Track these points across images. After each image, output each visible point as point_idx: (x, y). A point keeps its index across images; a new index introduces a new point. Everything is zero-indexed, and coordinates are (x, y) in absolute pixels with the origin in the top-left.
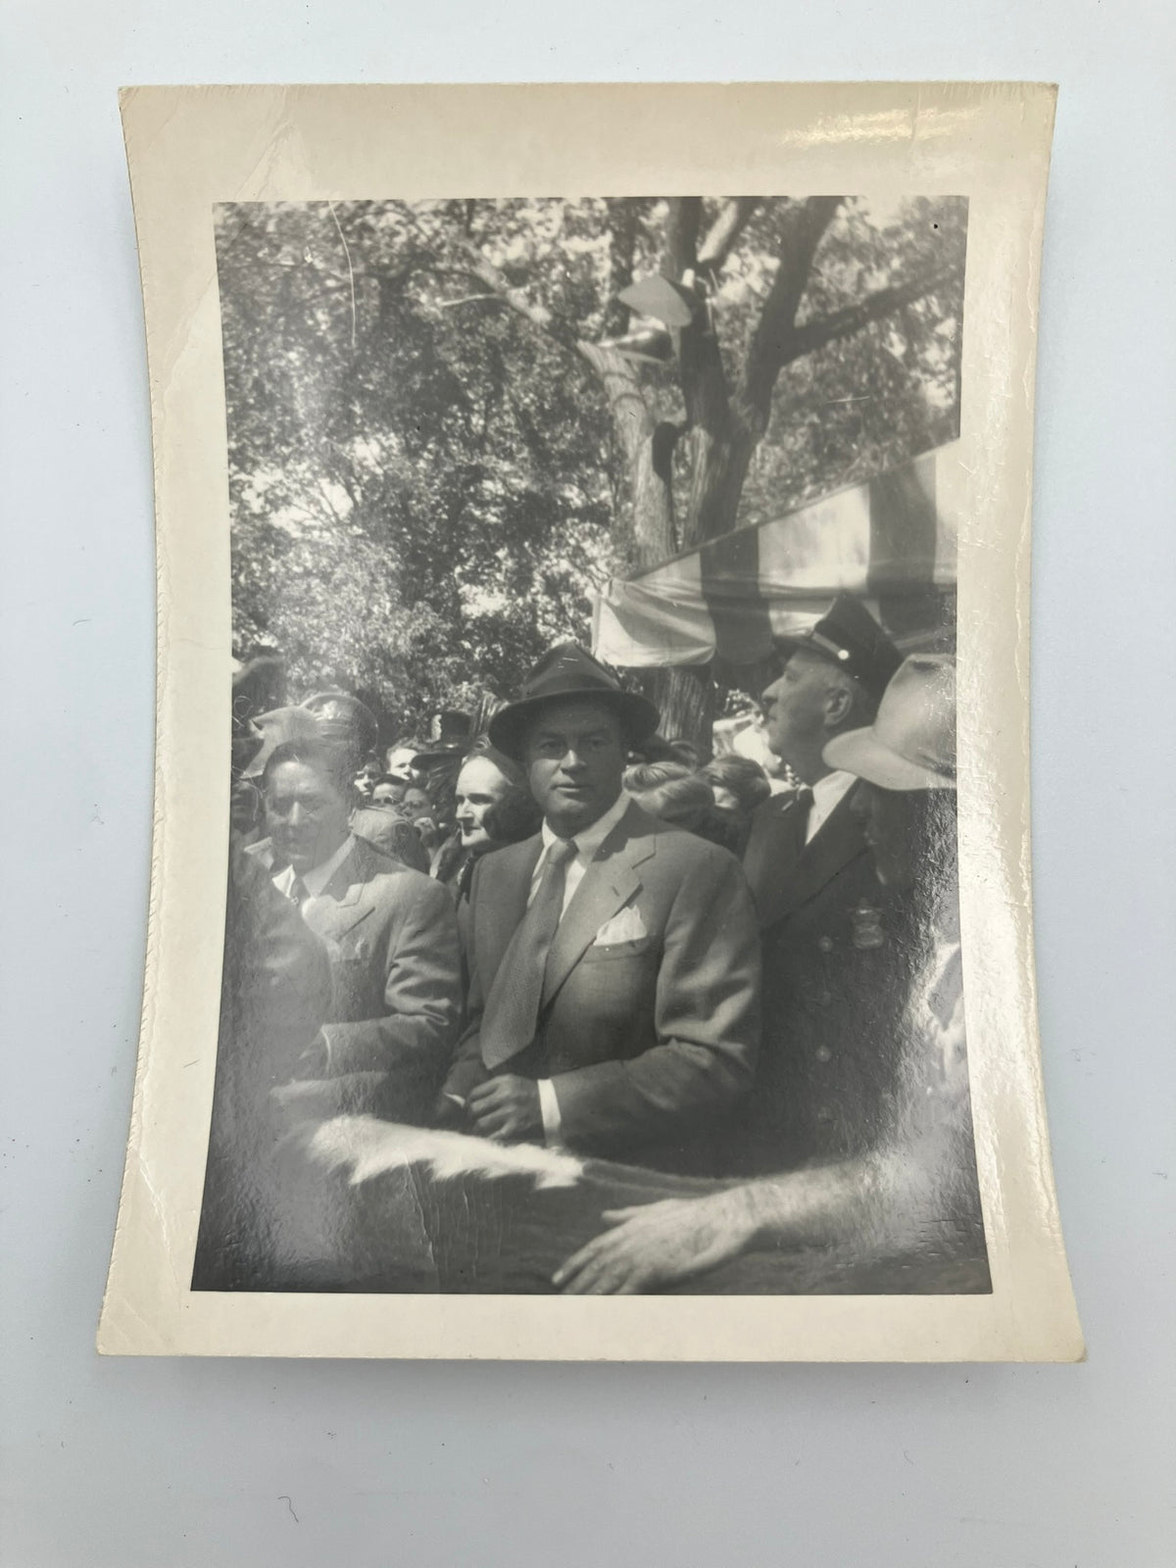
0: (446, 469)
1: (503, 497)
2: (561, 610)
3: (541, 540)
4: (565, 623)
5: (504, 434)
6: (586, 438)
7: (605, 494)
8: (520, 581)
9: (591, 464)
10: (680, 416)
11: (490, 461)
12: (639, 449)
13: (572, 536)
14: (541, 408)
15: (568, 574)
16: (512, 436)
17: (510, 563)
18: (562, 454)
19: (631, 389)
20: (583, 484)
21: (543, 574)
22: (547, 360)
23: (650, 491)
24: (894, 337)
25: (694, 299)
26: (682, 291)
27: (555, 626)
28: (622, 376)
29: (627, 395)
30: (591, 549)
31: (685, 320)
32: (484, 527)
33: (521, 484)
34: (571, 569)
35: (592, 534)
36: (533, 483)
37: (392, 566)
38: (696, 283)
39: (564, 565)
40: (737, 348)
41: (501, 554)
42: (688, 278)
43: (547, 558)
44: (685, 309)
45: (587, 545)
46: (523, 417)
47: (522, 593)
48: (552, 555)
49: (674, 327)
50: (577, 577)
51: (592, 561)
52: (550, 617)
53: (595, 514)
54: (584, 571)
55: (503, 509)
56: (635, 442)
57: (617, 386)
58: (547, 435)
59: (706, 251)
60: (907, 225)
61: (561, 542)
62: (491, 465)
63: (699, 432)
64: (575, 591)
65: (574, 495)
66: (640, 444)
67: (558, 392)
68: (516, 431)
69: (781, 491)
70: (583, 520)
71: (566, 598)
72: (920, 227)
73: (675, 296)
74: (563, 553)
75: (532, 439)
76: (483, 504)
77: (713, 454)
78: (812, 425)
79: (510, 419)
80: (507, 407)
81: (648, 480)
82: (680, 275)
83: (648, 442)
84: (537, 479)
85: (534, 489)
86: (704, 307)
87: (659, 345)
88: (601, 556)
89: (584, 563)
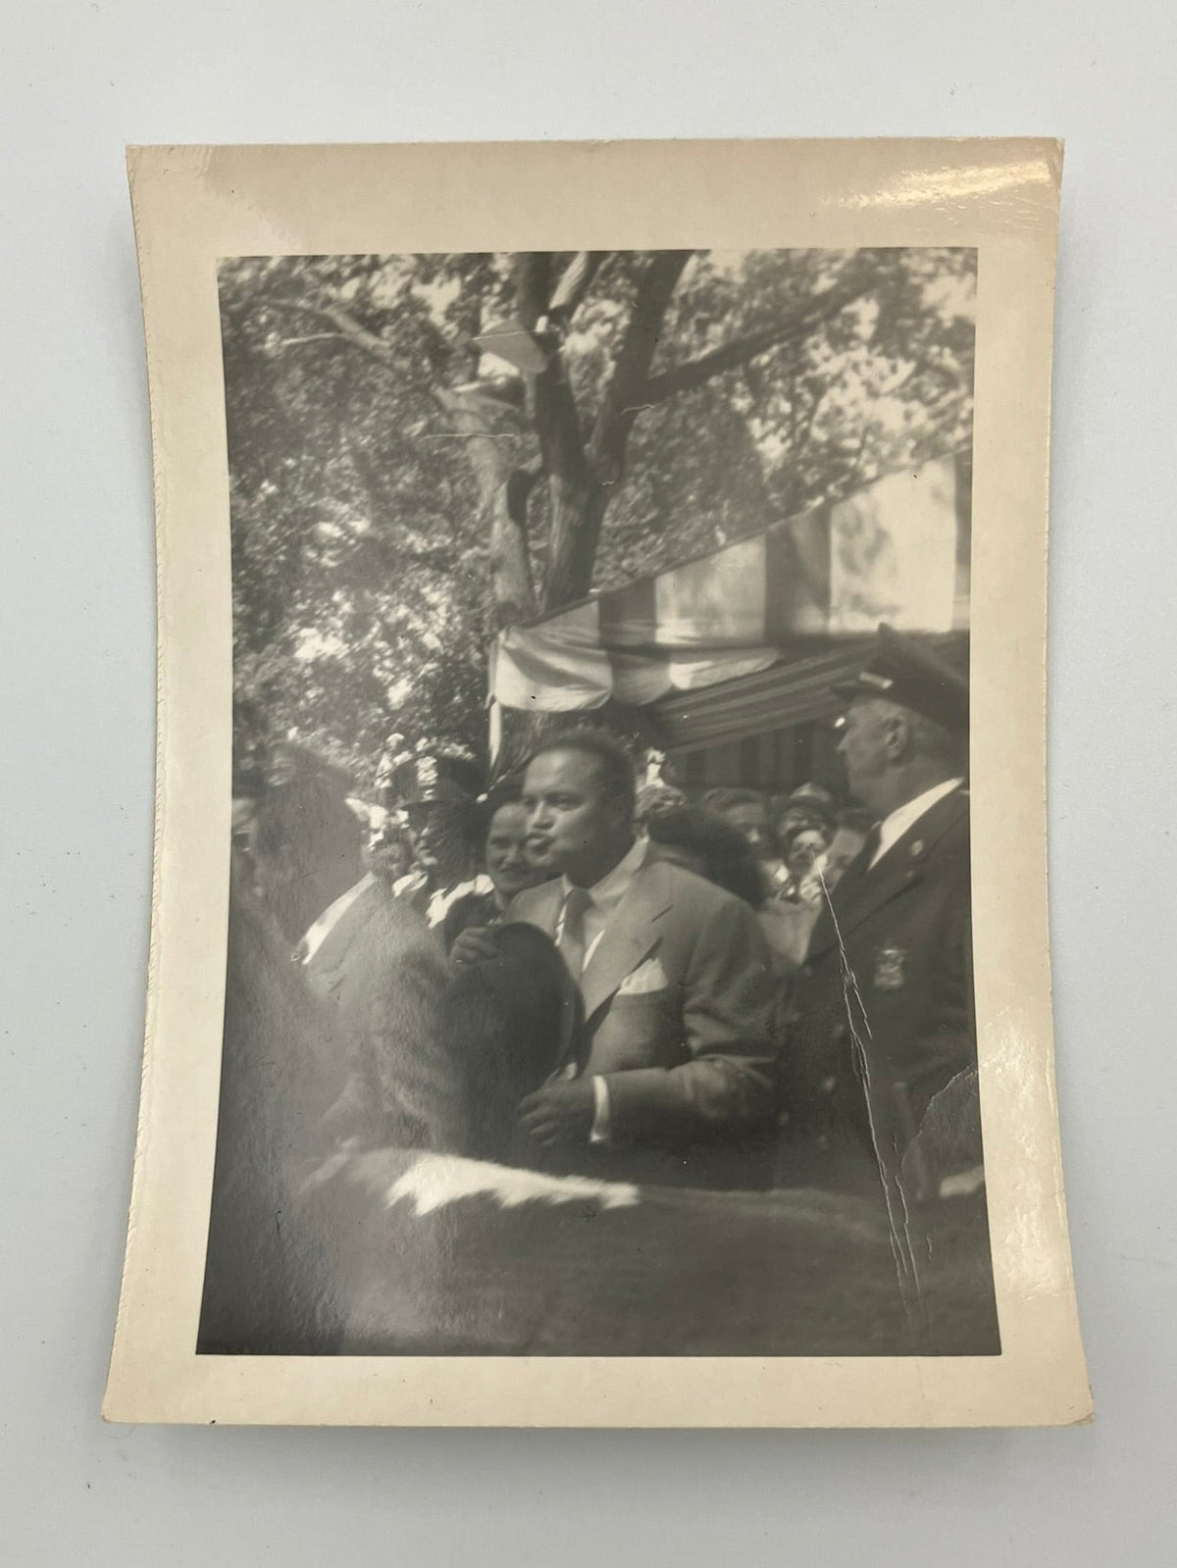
0: (285, 510)
1: (339, 539)
2: (398, 656)
3: (379, 585)
4: (403, 669)
5: (342, 477)
8: (357, 626)
9: (432, 510)
10: (534, 464)
11: (329, 503)
12: (493, 494)
13: (411, 581)
14: (378, 450)
15: (406, 620)
16: (350, 479)
17: (346, 607)
18: (400, 497)
20: (425, 529)
21: (381, 620)
23: (506, 537)
25: (548, 345)
26: (535, 337)
27: (391, 670)
29: (477, 435)
30: (432, 597)
31: (542, 369)
32: (319, 570)
33: (361, 526)
34: (410, 616)
35: (433, 581)
36: (371, 526)
38: (550, 331)
39: (403, 611)
41: (337, 597)
42: (542, 324)
44: (539, 356)
45: (426, 590)
46: (360, 458)
47: (358, 638)
49: (528, 374)
50: (417, 624)
51: (434, 607)
52: (388, 663)
53: (440, 562)
54: (424, 618)
55: (339, 551)
56: (489, 487)
58: (386, 478)
59: (559, 299)
61: (400, 586)
62: (330, 507)
63: (554, 481)
64: (413, 635)
65: (415, 540)
66: (494, 489)
67: (396, 435)
68: (355, 474)
70: (424, 566)
71: (402, 644)
73: (527, 342)
74: (403, 598)
75: (371, 481)
77: (569, 503)
78: (651, 477)
79: (347, 461)
80: (345, 449)
81: (504, 526)
82: (533, 323)
83: (504, 487)
84: (375, 522)
85: (373, 532)
86: (558, 356)
87: (513, 391)
88: (442, 604)
89: (425, 609)
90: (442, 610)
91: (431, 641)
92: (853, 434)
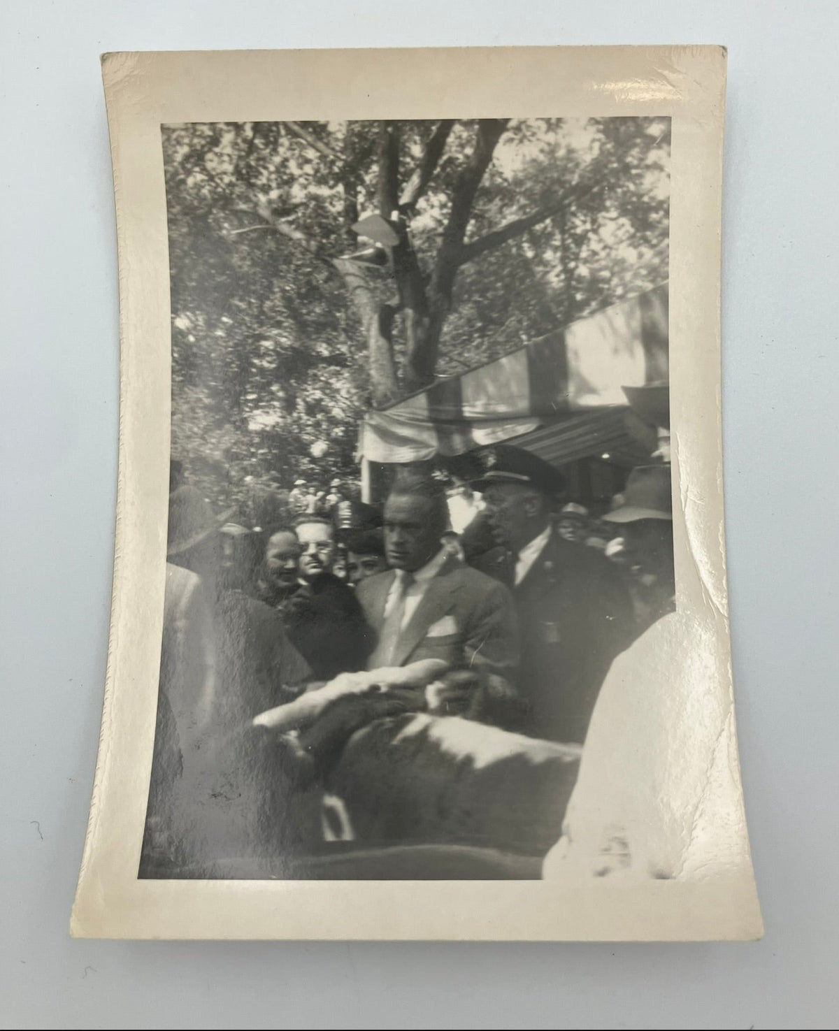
1: (274, 351)
2: (317, 425)
3: (302, 378)
4: (321, 432)
5: (275, 312)
6: (330, 312)
7: (344, 349)
8: (289, 406)
9: (335, 329)
10: (395, 301)
11: (267, 330)
12: (371, 328)
13: (322, 376)
14: (298, 293)
15: (321, 400)
16: (281, 313)
17: (281, 394)
18: (314, 323)
19: (362, 283)
20: (329, 342)
21: (304, 401)
22: (299, 263)
23: (379, 348)
24: (526, 245)
25: (400, 228)
26: (391, 223)
27: (313, 434)
28: (353, 275)
29: (359, 287)
30: (337, 385)
31: (396, 242)
32: (262, 370)
33: (287, 341)
34: (323, 397)
35: (337, 374)
36: (296, 341)
37: (207, 401)
38: (400, 219)
39: (318, 394)
40: (429, 258)
41: (274, 388)
42: (395, 216)
43: (306, 390)
44: (394, 235)
45: (333, 381)
46: (288, 301)
47: (290, 413)
48: (309, 388)
49: (388, 246)
50: (328, 402)
51: (338, 391)
52: (310, 429)
53: (338, 360)
54: (333, 398)
55: (274, 358)
56: (367, 317)
57: (352, 281)
58: (304, 311)
59: (405, 199)
60: (528, 178)
61: (316, 378)
62: (268, 332)
63: (409, 312)
64: (326, 411)
65: (324, 350)
66: (371, 318)
67: (309, 283)
68: (284, 310)
69: (460, 344)
70: (330, 364)
71: (320, 416)
72: (535, 178)
73: (387, 227)
74: (317, 386)
75: (295, 315)
76: (260, 356)
77: (417, 324)
78: (476, 302)
79: (279, 301)
81: (377, 341)
82: (389, 215)
83: (376, 317)
84: (297, 339)
85: (297, 345)
86: (406, 233)
87: (380, 257)
88: (343, 388)
89: (332, 393)
90: (343, 393)
91: (337, 412)
92: (605, 268)
